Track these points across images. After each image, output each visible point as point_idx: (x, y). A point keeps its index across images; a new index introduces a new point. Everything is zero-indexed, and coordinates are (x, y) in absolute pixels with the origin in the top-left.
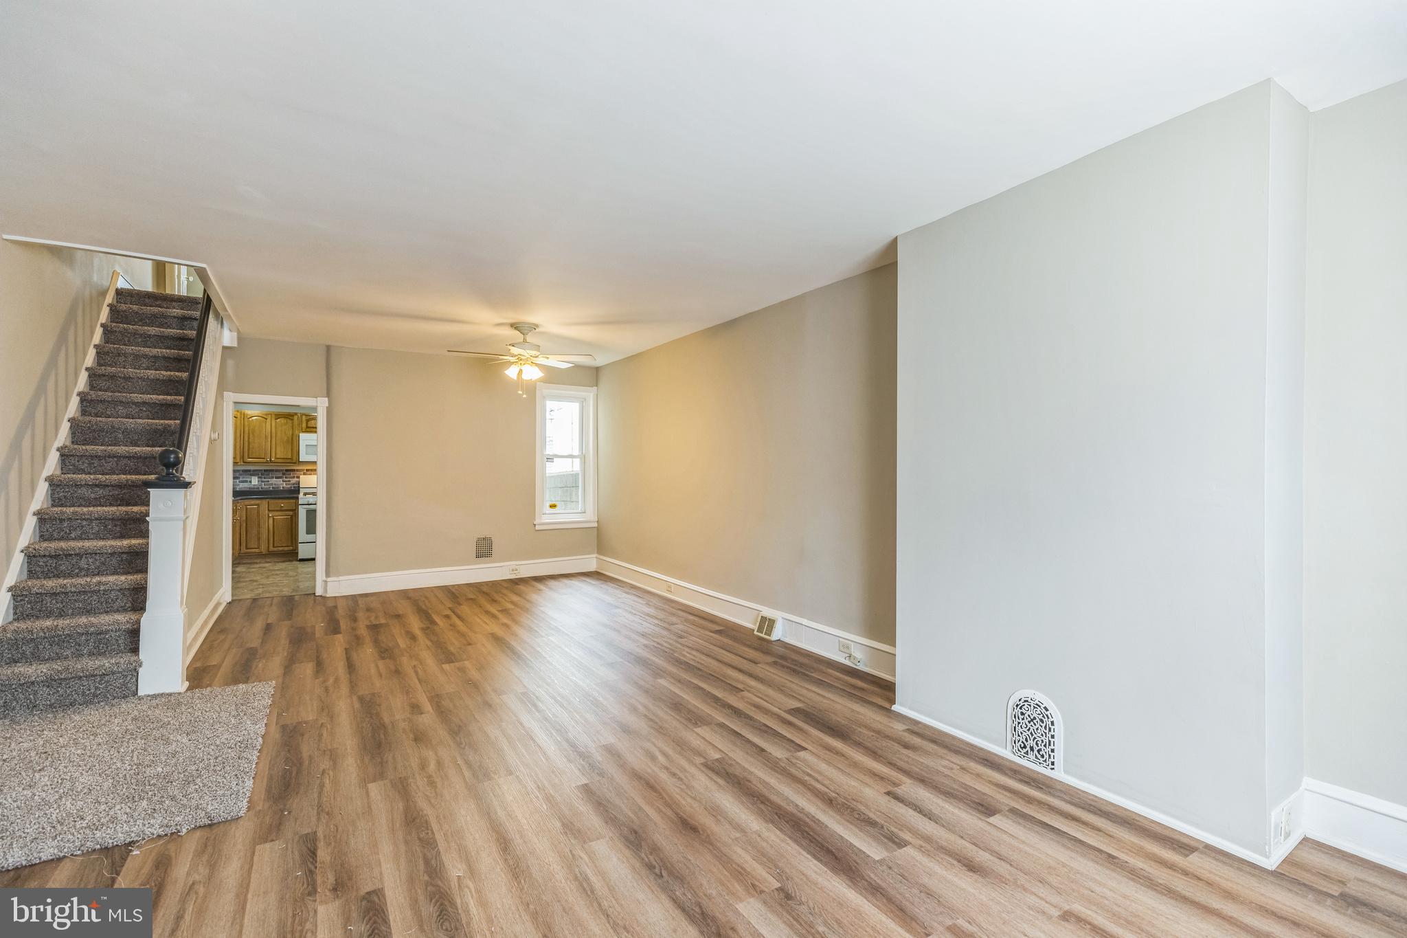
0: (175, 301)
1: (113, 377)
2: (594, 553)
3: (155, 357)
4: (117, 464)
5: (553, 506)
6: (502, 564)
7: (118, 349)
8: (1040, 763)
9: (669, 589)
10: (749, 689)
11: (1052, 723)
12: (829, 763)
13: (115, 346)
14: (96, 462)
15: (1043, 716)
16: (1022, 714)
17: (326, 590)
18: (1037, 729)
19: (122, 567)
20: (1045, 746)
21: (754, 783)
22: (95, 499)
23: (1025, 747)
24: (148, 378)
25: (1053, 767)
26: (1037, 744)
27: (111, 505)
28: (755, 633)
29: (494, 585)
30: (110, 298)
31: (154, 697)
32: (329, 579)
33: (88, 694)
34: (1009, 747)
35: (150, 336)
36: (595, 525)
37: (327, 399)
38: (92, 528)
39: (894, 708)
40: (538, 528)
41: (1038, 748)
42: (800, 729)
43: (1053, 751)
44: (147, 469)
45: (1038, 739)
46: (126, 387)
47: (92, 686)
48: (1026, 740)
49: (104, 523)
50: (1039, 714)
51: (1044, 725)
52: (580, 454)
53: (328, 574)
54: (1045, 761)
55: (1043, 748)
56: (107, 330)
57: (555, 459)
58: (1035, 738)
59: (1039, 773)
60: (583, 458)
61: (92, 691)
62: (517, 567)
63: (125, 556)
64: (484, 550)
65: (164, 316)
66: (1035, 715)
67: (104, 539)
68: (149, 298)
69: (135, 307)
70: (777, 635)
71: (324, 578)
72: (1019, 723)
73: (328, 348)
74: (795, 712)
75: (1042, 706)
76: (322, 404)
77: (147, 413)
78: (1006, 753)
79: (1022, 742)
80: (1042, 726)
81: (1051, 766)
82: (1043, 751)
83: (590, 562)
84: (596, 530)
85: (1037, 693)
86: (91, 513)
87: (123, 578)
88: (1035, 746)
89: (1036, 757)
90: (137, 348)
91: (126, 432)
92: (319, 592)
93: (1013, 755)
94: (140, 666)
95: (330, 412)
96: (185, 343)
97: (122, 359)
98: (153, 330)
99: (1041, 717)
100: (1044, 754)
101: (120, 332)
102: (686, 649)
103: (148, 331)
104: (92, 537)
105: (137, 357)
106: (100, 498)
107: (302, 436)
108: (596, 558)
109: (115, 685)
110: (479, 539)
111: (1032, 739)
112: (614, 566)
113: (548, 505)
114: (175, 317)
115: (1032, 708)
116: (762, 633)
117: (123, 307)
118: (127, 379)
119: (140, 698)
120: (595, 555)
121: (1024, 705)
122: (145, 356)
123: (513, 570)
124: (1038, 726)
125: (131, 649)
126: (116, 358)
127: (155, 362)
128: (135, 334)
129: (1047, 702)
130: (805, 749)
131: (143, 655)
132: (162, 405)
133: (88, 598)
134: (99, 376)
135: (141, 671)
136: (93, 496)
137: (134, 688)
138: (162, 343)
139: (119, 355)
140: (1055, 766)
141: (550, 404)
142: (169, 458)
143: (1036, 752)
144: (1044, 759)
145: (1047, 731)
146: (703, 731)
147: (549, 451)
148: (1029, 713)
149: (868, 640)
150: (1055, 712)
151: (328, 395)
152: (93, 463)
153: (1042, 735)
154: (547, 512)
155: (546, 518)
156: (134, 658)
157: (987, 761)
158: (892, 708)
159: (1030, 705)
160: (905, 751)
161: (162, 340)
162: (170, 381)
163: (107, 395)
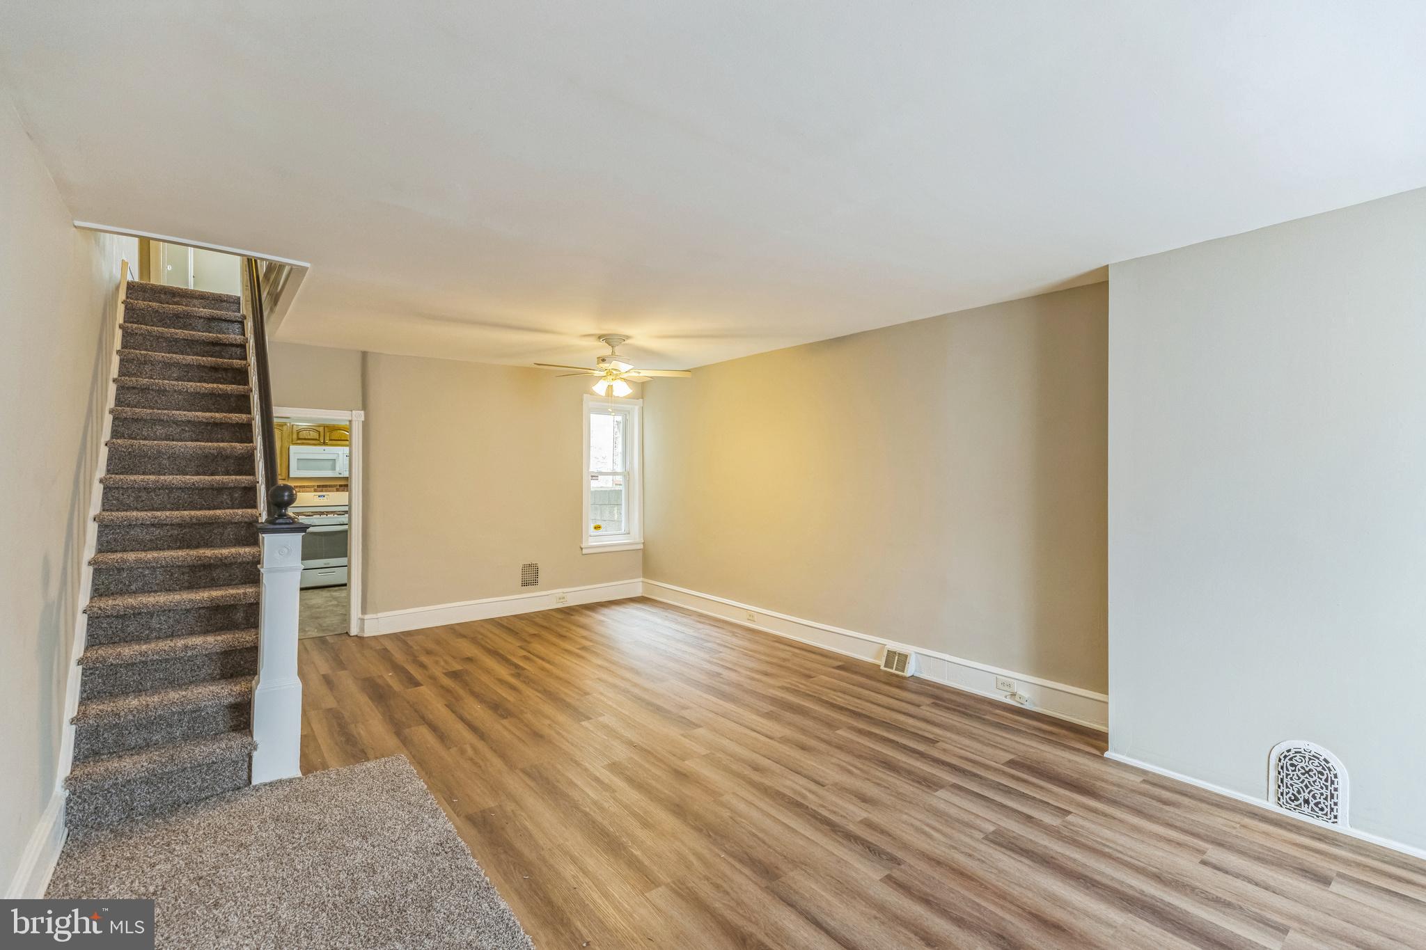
0: (196, 298)
1: (144, 390)
2: (640, 577)
3: (188, 365)
4: (169, 498)
5: (597, 528)
6: (549, 592)
7: (145, 356)
8: (1318, 816)
9: (751, 618)
10: (942, 739)
11: (1336, 776)
12: (1110, 829)
13: (142, 352)
14: (144, 495)
15: (1323, 768)
16: (1292, 765)
17: (362, 629)
18: (1314, 782)
19: (199, 624)
20: (1326, 799)
21: (1061, 860)
22: (151, 540)
23: (1297, 799)
24: (187, 391)
25: (1336, 820)
26: (1314, 797)
27: (169, 548)
28: (882, 668)
29: (545, 615)
30: (122, 295)
31: (272, 785)
32: (366, 617)
33: (194, 788)
34: (1273, 798)
35: (176, 340)
36: (641, 546)
37: (362, 412)
38: (156, 577)
39: (1107, 755)
40: (585, 551)
41: (1315, 801)
42: (1042, 788)
43: (1336, 804)
44: (203, 503)
45: (1316, 791)
46: (159, 401)
47: (197, 778)
48: (1299, 792)
49: (170, 571)
50: (1317, 766)
51: (1324, 778)
52: (623, 470)
53: (364, 611)
54: (1326, 814)
55: (1322, 801)
56: (127, 332)
57: (600, 477)
58: (1311, 791)
59: (1320, 827)
60: (627, 475)
61: (198, 784)
62: (564, 595)
63: (202, 612)
64: (530, 577)
65: (188, 316)
66: (1311, 767)
67: (170, 590)
68: (165, 293)
69: (154, 304)
70: (910, 670)
71: (360, 616)
72: (1287, 775)
73: (364, 355)
74: (1011, 763)
75: (1322, 758)
76: (358, 416)
77: (191, 433)
78: (1270, 805)
79: (1293, 794)
80: (1321, 779)
81: (1333, 820)
82: (1325, 804)
83: (636, 587)
84: (641, 554)
85: (1311, 744)
86: (156, 560)
87: (210, 639)
88: (1311, 798)
89: (1313, 810)
90: (168, 355)
91: (173, 457)
92: (354, 631)
93: (1279, 807)
94: (255, 749)
95: (366, 425)
96: (217, 348)
97: (148, 368)
98: (181, 333)
99: (1320, 769)
100: (1325, 807)
101: (142, 334)
102: (832, 692)
103: (176, 334)
104: (156, 588)
105: (168, 365)
106: (156, 539)
107: (293, 448)
108: (642, 582)
109: (224, 774)
110: (524, 566)
111: (1307, 791)
112: (666, 590)
113: (592, 526)
114: (200, 318)
115: (1307, 760)
116: (892, 668)
117: (141, 304)
118: (162, 392)
119: (257, 789)
120: (641, 579)
121: (1295, 757)
122: (177, 365)
123: (560, 599)
124: (1315, 778)
125: (231, 727)
126: (142, 366)
127: (188, 372)
128: (159, 337)
129: (1325, 753)
130: (1070, 813)
131: (258, 735)
132: (207, 424)
133: (170, 667)
134: (128, 388)
135: (255, 754)
136: (148, 537)
137: (245, 777)
138: (190, 347)
139: (145, 363)
140: (1339, 820)
141: (593, 417)
142: (283, 496)
143: (1312, 804)
144: (1324, 812)
145: (1329, 784)
146: (941, 793)
147: (593, 468)
148: (1303, 764)
149: (1026, 676)
150: (1335, 762)
151: (364, 407)
152: (140, 497)
153: (1322, 788)
154: (592, 534)
155: (593, 541)
156: (246, 740)
157: (1257, 815)
158: (1105, 756)
159: (1304, 757)
160: (1166, 808)
161: (190, 345)
162: (212, 395)
163: (145, 412)
